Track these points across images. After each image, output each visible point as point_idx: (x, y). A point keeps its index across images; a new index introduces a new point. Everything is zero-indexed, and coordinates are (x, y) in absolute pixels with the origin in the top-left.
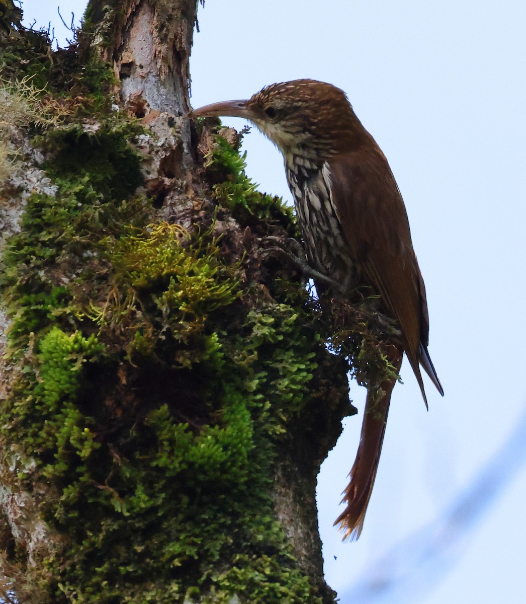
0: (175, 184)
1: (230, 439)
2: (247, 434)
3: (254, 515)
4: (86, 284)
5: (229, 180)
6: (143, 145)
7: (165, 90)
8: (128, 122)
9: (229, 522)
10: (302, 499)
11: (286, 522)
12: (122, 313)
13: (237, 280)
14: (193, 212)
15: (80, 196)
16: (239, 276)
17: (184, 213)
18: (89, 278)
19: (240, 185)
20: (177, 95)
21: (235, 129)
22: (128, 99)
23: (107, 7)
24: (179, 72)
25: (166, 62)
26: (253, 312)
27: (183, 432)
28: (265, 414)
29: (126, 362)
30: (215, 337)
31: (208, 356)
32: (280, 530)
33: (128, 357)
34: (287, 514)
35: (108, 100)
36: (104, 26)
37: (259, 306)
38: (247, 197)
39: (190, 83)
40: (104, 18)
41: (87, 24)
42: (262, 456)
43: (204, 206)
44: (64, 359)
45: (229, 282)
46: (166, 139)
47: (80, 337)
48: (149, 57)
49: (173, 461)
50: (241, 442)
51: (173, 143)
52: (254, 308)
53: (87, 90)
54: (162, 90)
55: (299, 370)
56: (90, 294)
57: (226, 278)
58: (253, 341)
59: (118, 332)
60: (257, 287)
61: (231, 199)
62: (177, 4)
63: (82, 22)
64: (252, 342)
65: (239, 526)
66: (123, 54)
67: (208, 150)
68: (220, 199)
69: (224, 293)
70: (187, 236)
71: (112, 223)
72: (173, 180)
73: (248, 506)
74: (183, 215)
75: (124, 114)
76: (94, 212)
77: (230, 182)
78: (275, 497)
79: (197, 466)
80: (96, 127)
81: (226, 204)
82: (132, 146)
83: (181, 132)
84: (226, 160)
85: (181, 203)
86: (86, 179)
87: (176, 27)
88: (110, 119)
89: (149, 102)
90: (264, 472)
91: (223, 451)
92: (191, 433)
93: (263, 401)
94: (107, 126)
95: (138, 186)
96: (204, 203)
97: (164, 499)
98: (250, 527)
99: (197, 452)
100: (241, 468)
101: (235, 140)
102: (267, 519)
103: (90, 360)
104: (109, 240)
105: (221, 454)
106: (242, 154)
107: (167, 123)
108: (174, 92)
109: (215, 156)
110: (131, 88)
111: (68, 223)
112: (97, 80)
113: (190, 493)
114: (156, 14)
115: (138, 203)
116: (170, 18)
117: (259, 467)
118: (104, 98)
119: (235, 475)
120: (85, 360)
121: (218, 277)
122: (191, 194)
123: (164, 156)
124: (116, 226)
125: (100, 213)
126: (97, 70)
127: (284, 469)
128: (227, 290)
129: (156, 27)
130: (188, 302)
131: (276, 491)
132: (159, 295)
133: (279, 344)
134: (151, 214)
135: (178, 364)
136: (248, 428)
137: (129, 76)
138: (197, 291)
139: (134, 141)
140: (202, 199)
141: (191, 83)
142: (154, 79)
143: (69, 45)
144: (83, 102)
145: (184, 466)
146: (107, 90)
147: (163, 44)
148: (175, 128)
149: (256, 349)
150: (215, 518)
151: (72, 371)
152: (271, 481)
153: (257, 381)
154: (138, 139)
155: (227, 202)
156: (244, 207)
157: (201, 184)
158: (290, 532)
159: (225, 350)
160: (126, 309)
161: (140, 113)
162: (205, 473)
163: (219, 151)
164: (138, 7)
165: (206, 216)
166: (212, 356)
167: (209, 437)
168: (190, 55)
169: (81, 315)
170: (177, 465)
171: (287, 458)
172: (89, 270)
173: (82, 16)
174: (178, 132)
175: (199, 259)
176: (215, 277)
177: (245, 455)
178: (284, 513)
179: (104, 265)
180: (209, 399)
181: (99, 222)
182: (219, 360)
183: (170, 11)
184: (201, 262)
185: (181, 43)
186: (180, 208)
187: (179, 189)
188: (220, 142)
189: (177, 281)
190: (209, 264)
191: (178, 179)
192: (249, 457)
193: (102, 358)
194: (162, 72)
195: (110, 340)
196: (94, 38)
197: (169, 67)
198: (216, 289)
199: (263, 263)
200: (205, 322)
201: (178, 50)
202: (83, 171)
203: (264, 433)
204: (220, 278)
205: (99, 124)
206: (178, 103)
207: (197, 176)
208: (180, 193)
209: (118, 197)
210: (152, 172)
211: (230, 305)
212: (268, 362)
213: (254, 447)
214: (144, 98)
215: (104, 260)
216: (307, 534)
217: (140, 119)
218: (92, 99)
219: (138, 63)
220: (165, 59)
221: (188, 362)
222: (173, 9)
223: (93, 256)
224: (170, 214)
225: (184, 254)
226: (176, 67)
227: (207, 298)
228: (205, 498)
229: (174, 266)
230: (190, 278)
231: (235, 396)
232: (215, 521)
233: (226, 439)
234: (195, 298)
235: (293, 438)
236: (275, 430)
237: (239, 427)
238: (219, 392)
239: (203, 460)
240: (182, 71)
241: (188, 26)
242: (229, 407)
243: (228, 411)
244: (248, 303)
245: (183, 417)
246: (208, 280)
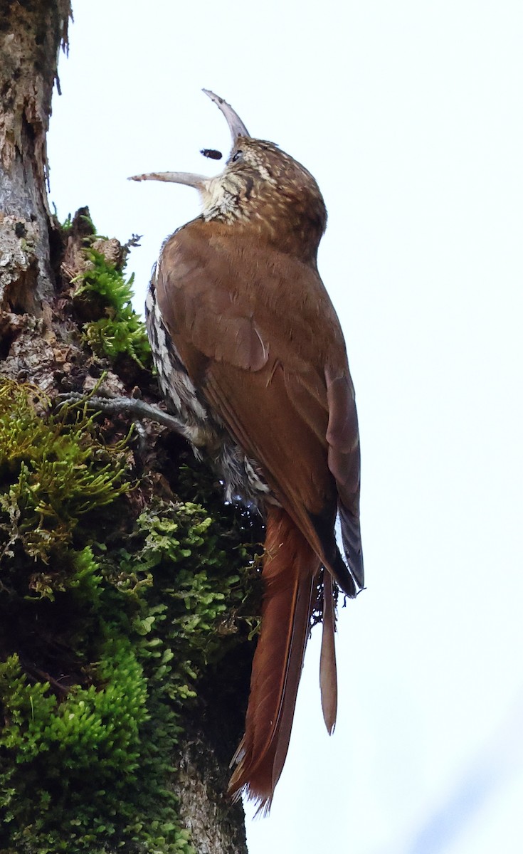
0: (26, 323)
1: (112, 706)
2: (138, 700)
3: (150, 821)
5: (107, 317)
7: (10, 183)
9: (112, 831)
10: (221, 795)
11: (197, 831)
13: (122, 467)
14: (54, 365)
16: (123, 461)
17: (40, 367)
19: (125, 324)
20: (30, 190)
21: (117, 239)
24: (31, 155)
25: (12, 140)
26: (145, 514)
27: (42, 696)
28: (164, 669)
30: (88, 553)
31: (78, 582)
32: (189, 842)
34: (199, 819)
37: (154, 505)
38: (134, 343)
39: (48, 171)
42: (160, 732)
43: (71, 356)
45: (109, 470)
46: (13, 256)
49: (27, 740)
50: (128, 711)
51: (23, 261)
52: (147, 509)
54: (7, 183)
55: (216, 602)
57: (103, 464)
58: (147, 558)
60: (151, 478)
61: (111, 345)
62: (28, 54)
64: (144, 560)
65: (127, 837)
67: (77, 272)
68: (94, 344)
69: (102, 486)
70: (45, 402)
72: (24, 318)
73: (140, 807)
74: (40, 370)
77: (110, 320)
78: (181, 794)
79: (62, 746)
81: (104, 351)
83: (35, 244)
84: (104, 287)
85: (37, 352)
87: (27, 88)
90: (163, 755)
91: (101, 725)
92: (53, 697)
93: (161, 649)
96: (70, 352)
97: (13, 796)
98: (144, 839)
99: (62, 725)
100: (130, 749)
101: (116, 255)
102: (169, 826)
105: (100, 728)
106: (127, 278)
107: (14, 232)
108: (24, 184)
109: (87, 280)
113: (54, 788)
116: (17, 74)
117: (156, 748)
119: (121, 761)
121: (92, 463)
123: (10, 282)
127: (193, 748)
128: (106, 481)
130: (47, 501)
131: (181, 785)
132: (4, 490)
133: (184, 562)
135: (34, 593)
136: (139, 689)
138: (62, 483)
140: (67, 346)
141: (50, 172)
145: (44, 747)
147: (7, 113)
148: (27, 240)
149: (151, 571)
150: (91, 825)
152: (175, 769)
153: (152, 619)
155: (105, 348)
156: (130, 356)
157: (66, 322)
158: (203, 846)
159: (103, 571)
162: (75, 757)
163: (94, 272)
165: (73, 371)
166: (84, 580)
167: (81, 704)
168: (47, 129)
170: (33, 746)
171: (198, 734)
174: (31, 246)
175: (64, 436)
176: (87, 462)
177: (136, 729)
178: (194, 817)
180: (80, 647)
182: (95, 587)
183: (18, 63)
184: (67, 441)
185: (34, 111)
186: (35, 358)
187: (33, 330)
188: (93, 258)
189: (31, 469)
190: (79, 442)
191: (30, 315)
192: (141, 734)
194: (5, 155)
197: (17, 147)
198: (91, 481)
199: (159, 440)
200: (73, 531)
201: (29, 122)
203: (164, 697)
204: (96, 464)
206: (30, 202)
207: (60, 310)
208: (34, 336)
211: (110, 503)
212: (168, 590)
213: (148, 717)
216: (230, 848)
220: (9, 136)
222: (22, 60)
224: (20, 368)
225: (42, 427)
226: (26, 148)
227: (76, 493)
228: (76, 796)
229: (26, 447)
230: (50, 464)
231: (119, 642)
232: (91, 830)
233: (106, 705)
234: (59, 494)
235: (206, 705)
236: (179, 692)
237: (125, 687)
238: (96, 635)
239: (72, 737)
240: (36, 153)
241: (44, 86)
242: (111, 658)
243: (109, 664)
244: (138, 500)
245: (42, 673)
246: (77, 467)
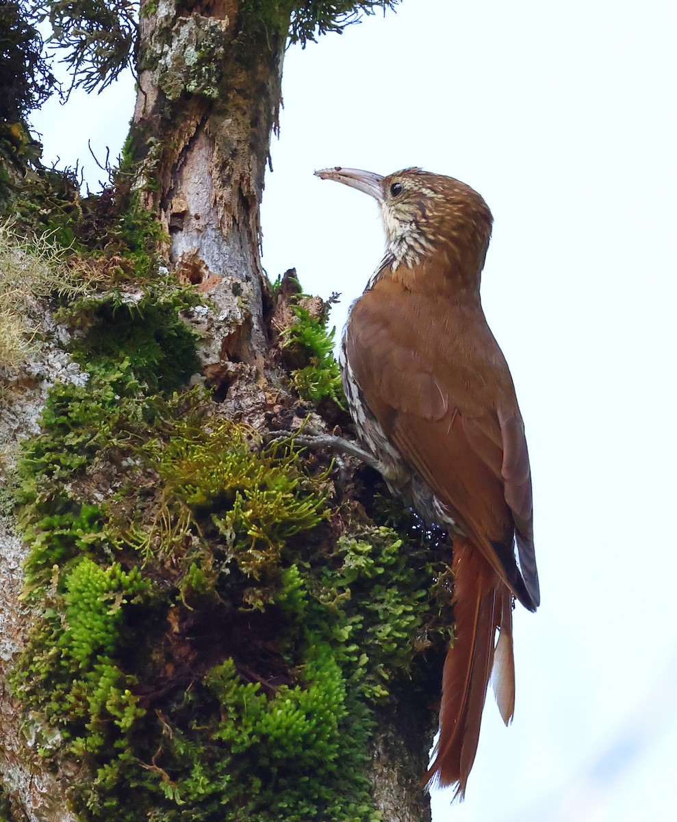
0: (242, 370)
1: (315, 704)
2: (338, 698)
3: (347, 804)
4: (125, 502)
5: (313, 365)
6: (199, 319)
7: (228, 248)
8: (181, 289)
9: (315, 812)
10: (410, 780)
11: (388, 812)
12: (173, 539)
13: (324, 495)
14: (265, 407)
15: (118, 386)
16: (325, 490)
17: (253, 408)
18: (130, 493)
19: (327, 371)
20: (245, 254)
21: (320, 296)
22: (180, 260)
23: (152, 139)
24: (246, 224)
25: (230, 212)
26: (344, 537)
27: (253, 694)
28: (360, 671)
29: (178, 603)
30: (294, 570)
31: (286, 595)
33: (181, 597)
34: (391, 802)
35: (154, 261)
36: (148, 165)
37: (352, 529)
38: (336, 387)
39: (261, 238)
40: (149, 153)
41: (126, 162)
42: (357, 726)
43: (280, 399)
44: (98, 599)
45: (313, 499)
46: (230, 311)
47: (118, 571)
48: (208, 204)
49: (240, 732)
50: (329, 708)
51: (239, 316)
52: (346, 532)
53: (126, 248)
54: (225, 248)
55: (405, 613)
56: (131, 515)
57: (308, 493)
58: (345, 575)
59: (168, 564)
60: (349, 505)
61: (315, 390)
62: (244, 136)
63: (119, 159)
64: (343, 577)
66: (173, 200)
67: (285, 326)
68: (300, 389)
69: (306, 512)
70: (257, 439)
71: (160, 422)
72: (239, 365)
73: (339, 791)
74: (253, 411)
75: (175, 279)
76: (136, 407)
77: (314, 367)
78: (374, 780)
79: (271, 738)
80: (138, 297)
81: (308, 395)
82: (186, 321)
83: (249, 302)
84: (309, 339)
85: (250, 395)
86: (126, 364)
87: (243, 165)
88: (156, 286)
89: (208, 262)
90: (359, 746)
91: (305, 720)
92: (264, 696)
93: (358, 653)
94: (152, 295)
95: (194, 374)
96: (279, 396)
97: (228, 782)
98: (342, 819)
99: (271, 720)
100: (330, 741)
101: (319, 310)
102: (365, 808)
103: (132, 601)
104: (155, 443)
105: (304, 722)
106: (329, 331)
107: (231, 291)
108: (240, 249)
109: (294, 333)
110: (183, 245)
111: (103, 422)
112: (139, 234)
113: (265, 775)
114: (217, 148)
115: (194, 395)
116: (234, 154)
117: (354, 741)
118: (149, 259)
119: (322, 751)
120: (125, 601)
121: (298, 492)
122: (263, 382)
123: (227, 334)
124: (164, 425)
125: (144, 409)
126: (139, 222)
127: (385, 740)
128: (311, 508)
129: (216, 166)
130: (259, 525)
131: (375, 772)
132: (222, 516)
133: (378, 579)
134: (211, 410)
135: (247, 605)
136: (339, 689)
137: (182, 230)
138: (272, 509)
139: (189, 315)
140: (277, 390)
141: (263, 238)
142: (213, 234)
143: (102, 190)
144: (121, 264)
145: (255, 739)
146: (151, 248)
147: (225, 188)
148: (242, 297)
149: (349, 586)
150: (296, 807)
151: (109, 616)
152: (370, 758)
153: (350, 628)
154: (193, 312)
155: (310, 393)
156: (332, 399)
157: (276, 370)
159: (307, 586)
160: (178, 533)
161: (196, 278)
162: (282, 748)
163: (300, 326)
164: (193, 140)
165: (282, 412)
166: (291, 594)
167: (288, 701)
168: (260, 201)
169: (119, 543)
170: (246, 738)
171: (390, 728)
172: (130, 483)
173: (120, 151)
174: (245, 303)
175: (274, 469)
176: (294, 491)
177: (335, 724)
178: (386, 800)
179: (150, 475)
180: (288, 652)
181: (142, 421)
182: (301, 600)
183: (235, 144)
184: (276, 473)
185: (249, 186)
186: (249, 401)
187: (247, 377)
188: (300, 313)
189: (244, 497)
190: (286, 474)
191: (245, 364)
192: (340, 727)
193: (147, 599)
194: (224, 224)
195: (158, 575)
196: (135, 180)
197: (234, 217)
198: (297, 508)
199: (357, 472)
200: (282, 552)
201: (244, 195)
202: (122, 354)
203: (360, 695)
204: (302, 493)
205: (142, 293)
206: (246, 265)
207: (270, 359)
208: (248, 382)
209: (167, 388)
210: (211, 355)
211: (314, 528)
212: (364, 602)
213: (346, 713)
214: (201, 258)
215: (149, 470)
217: (196, 285)
218: (133, 259)
219: (193, 213)
220: (227, 207)
221: (260, 603)
222: (239, 142)
223: (135, 465)
224: (236, 409)
225: (254, 462)
226: (243, 218)
227: (284, 519)
228: (282, 781)
229: (241, 478)
230: (261, 493)
231: (321, 648)
232: (296, 811)
233: (309, 703)
234: (269, 519)
235: (397, 703)
236: (373, 691)
237: (326, 687)
238: (301, 642)
239: (280, 731)
240: (250, 223)
241: (258, 164)
242: (314, 662)
243: (312, 666)
244: (338, 525)
245: (254, 675)
246: (285, 496)
